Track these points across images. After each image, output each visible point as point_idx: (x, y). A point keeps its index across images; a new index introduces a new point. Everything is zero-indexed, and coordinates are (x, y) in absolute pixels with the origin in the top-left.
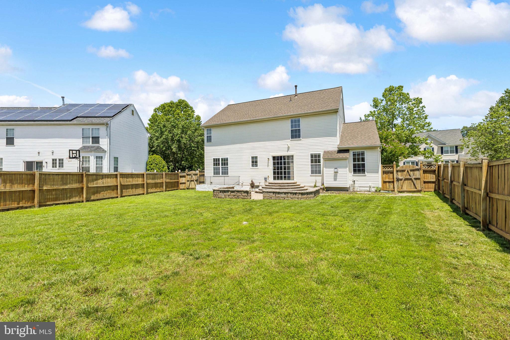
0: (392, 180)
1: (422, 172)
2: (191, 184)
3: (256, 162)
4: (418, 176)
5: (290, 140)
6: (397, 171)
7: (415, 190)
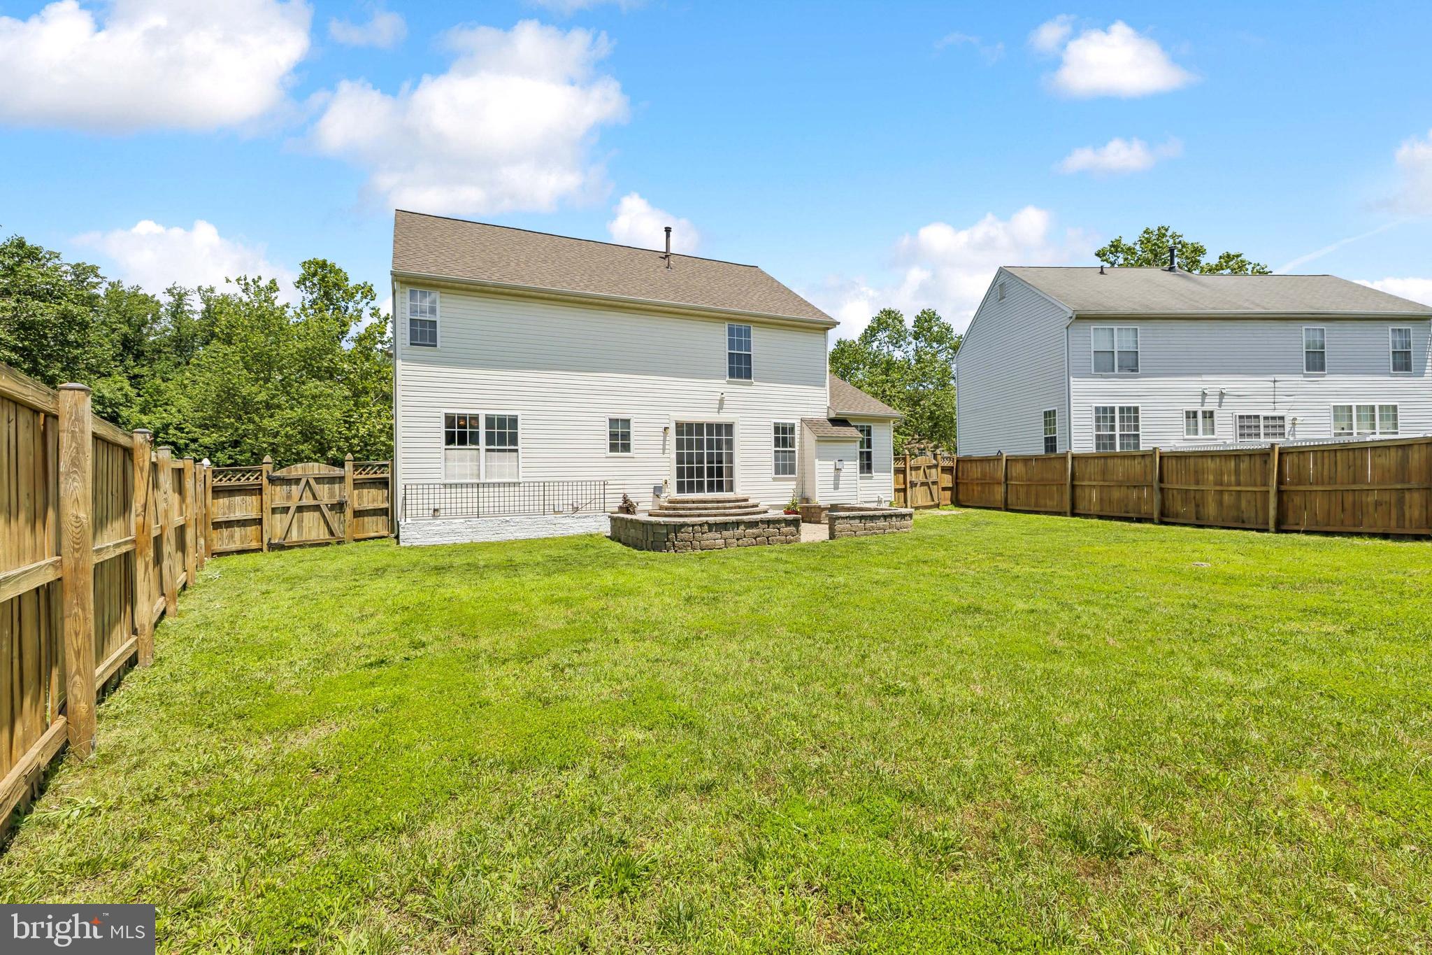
0: (903, 487)
1: (939, 469)
2: (301, 521)
3: (626, 436)
4: (934, 478)
5: (724, 382)
6: (911, 468)
7: (932, 503)
